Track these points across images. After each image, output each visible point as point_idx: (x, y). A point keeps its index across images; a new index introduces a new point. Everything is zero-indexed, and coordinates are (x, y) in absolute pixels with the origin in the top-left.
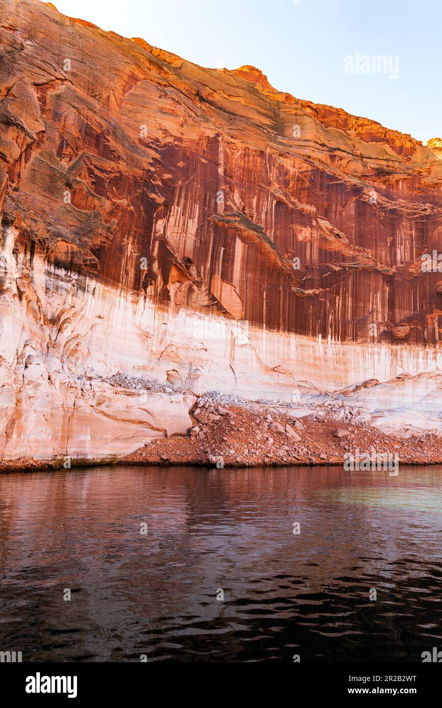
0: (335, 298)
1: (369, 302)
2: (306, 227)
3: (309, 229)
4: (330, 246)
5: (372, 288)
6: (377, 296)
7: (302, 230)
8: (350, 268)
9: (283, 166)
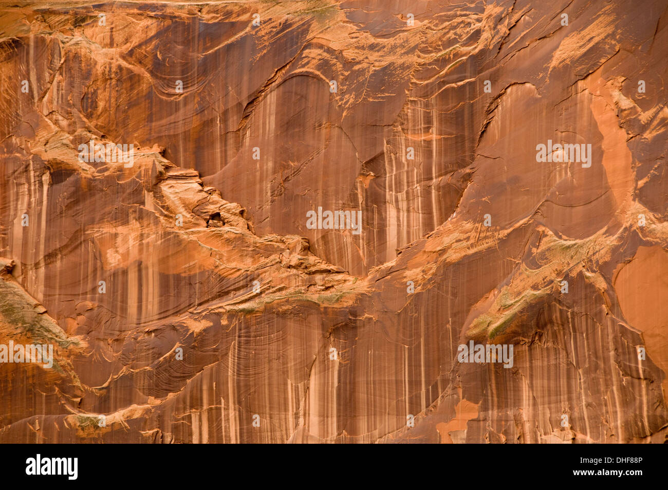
0: (190, 417)
1: (286, 410)
2: (126, 222)
3: (134, 224)
4: (191, 257)
5: (291, 364)
6: (307, 388)
7: (116, 235)
8: (232, 315)
9: (77, 57)
